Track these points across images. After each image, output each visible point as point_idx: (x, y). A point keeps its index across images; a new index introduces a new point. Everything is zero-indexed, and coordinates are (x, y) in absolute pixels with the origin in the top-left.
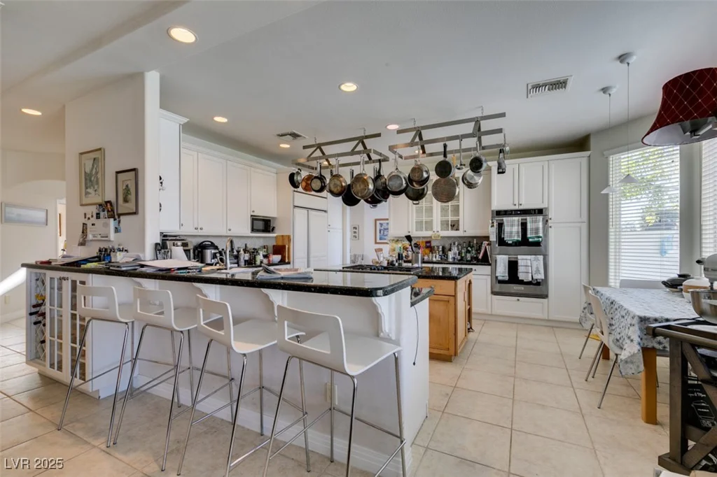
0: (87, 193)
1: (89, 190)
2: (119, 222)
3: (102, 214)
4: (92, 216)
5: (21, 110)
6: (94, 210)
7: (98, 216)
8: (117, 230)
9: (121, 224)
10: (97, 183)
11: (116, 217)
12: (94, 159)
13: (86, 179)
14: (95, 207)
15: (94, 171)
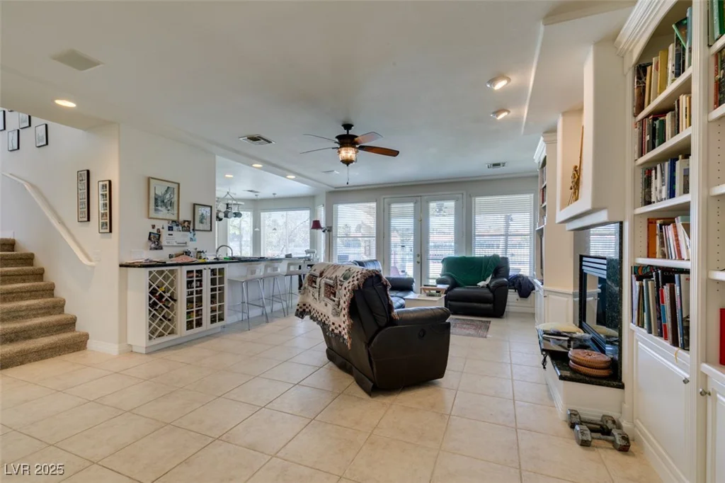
0: (156, 210)
1: (159, 208)
2: (194, 235)
3: (175, 228)
4: (163, 228)
5: (53, 101)
6: (166, 225)
7: (170, 229)
8: (191, 239)
9: (196, 236)
10: (171, 204)
11: (191, 231)
12: (168, 188)
13: (156, 199)
14: (167, 222)
15: (168, 196)
